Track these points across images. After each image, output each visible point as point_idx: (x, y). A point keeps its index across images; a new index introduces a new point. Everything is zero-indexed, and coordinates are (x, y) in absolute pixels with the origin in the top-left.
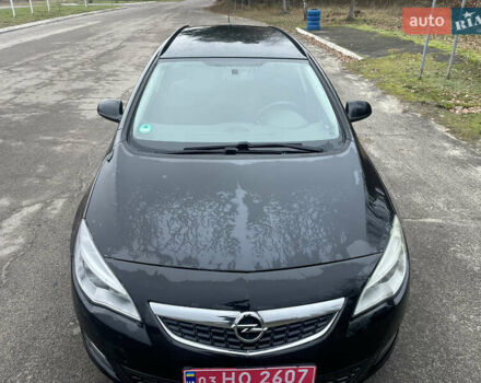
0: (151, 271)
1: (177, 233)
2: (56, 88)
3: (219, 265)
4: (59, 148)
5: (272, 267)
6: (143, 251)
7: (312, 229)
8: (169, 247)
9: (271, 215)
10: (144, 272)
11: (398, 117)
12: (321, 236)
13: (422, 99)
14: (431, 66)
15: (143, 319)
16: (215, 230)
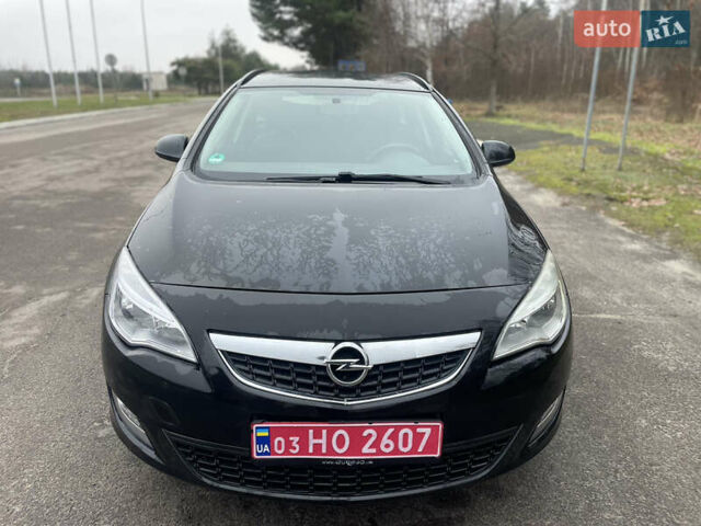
0: (213, 295)
1: (253, 254)
2: (103, 176)
3: (307, 286)
4: (100, 236)
5: (379, 290)
6: (204, 274)
7: (435, 254)
8: (240, 269)
9: (380, 239)
10: (204, 297)
11: (556, 210)
12: (447, 261)
13: (587, 191)
14: (595, 159)
15: (199, 359)
16: (304, 251)
